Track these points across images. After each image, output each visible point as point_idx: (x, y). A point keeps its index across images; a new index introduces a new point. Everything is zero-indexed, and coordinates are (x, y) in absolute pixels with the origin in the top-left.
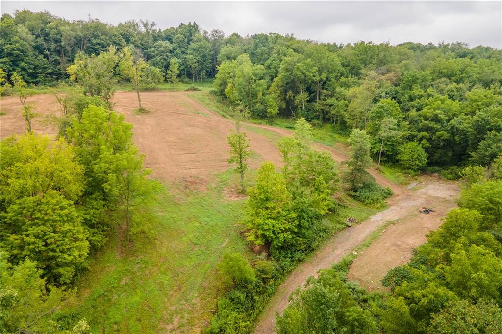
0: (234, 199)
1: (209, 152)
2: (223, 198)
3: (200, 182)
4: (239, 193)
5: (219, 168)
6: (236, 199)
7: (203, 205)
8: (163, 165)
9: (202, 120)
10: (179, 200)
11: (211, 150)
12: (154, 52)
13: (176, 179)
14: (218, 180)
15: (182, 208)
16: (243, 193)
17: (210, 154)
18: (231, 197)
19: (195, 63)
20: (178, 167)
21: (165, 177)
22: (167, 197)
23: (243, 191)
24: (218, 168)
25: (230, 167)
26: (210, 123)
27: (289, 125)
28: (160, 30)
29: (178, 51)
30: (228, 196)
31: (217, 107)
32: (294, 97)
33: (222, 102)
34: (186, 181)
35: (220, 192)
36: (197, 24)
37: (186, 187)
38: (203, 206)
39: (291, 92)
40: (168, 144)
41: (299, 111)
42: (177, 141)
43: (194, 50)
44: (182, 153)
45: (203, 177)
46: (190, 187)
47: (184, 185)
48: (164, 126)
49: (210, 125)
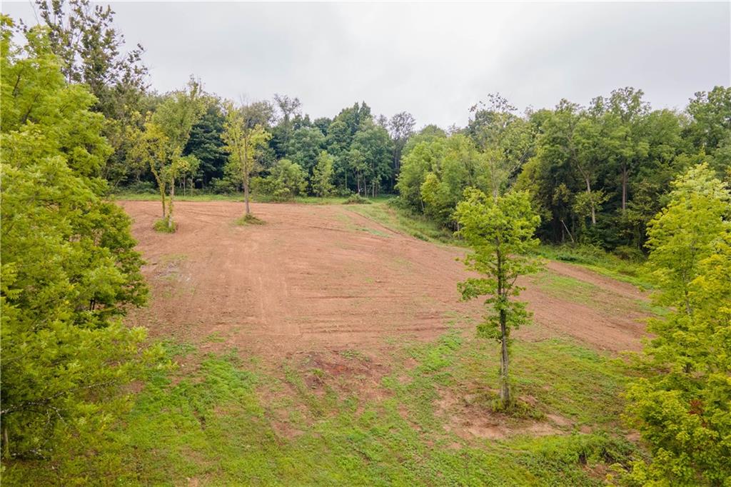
0: (480, 433)
1: (386, 297)
2: (439, 429)
3: (362, 367)
4: (497, 412)
5: (416, 334)
6: (489, 434)
7: (369, 453)
8: (263, 320)
9: (372, 240)
10: (284, 427)
11: (393, 292)
12: (293, 145)
13: (289, 356)
14: (419, 365)
15: (286, 460)
16: (509, 414)
17: (389, 300)
18: (468, 424)
19: (363, 162)
20: (302, 325)
21: (259, 351)
22: (248, 411)
23: (507, 403)
24: (411, 333)
25: (446, 333)
26: (389, 244)
27: (567, 254)
28: (307, 115)
29: (335, 145)
30: (456, 419)
31: (403, 223)
32: (570, 197)
33: (413, 216)
34: (319, 363)
35: (427, 402)
36: (368, 105)
37: (317, 382)
38: (368, 459)
39: (563, 186)
40: (291, 275)
41: (584, 227)
42: (311, 271)
43: (362, 143)
44: (319, 295)
45: (373, 355)
46: (328, 382)
47: (309, 374)
48: (288, 245)
49: (390, 249)
